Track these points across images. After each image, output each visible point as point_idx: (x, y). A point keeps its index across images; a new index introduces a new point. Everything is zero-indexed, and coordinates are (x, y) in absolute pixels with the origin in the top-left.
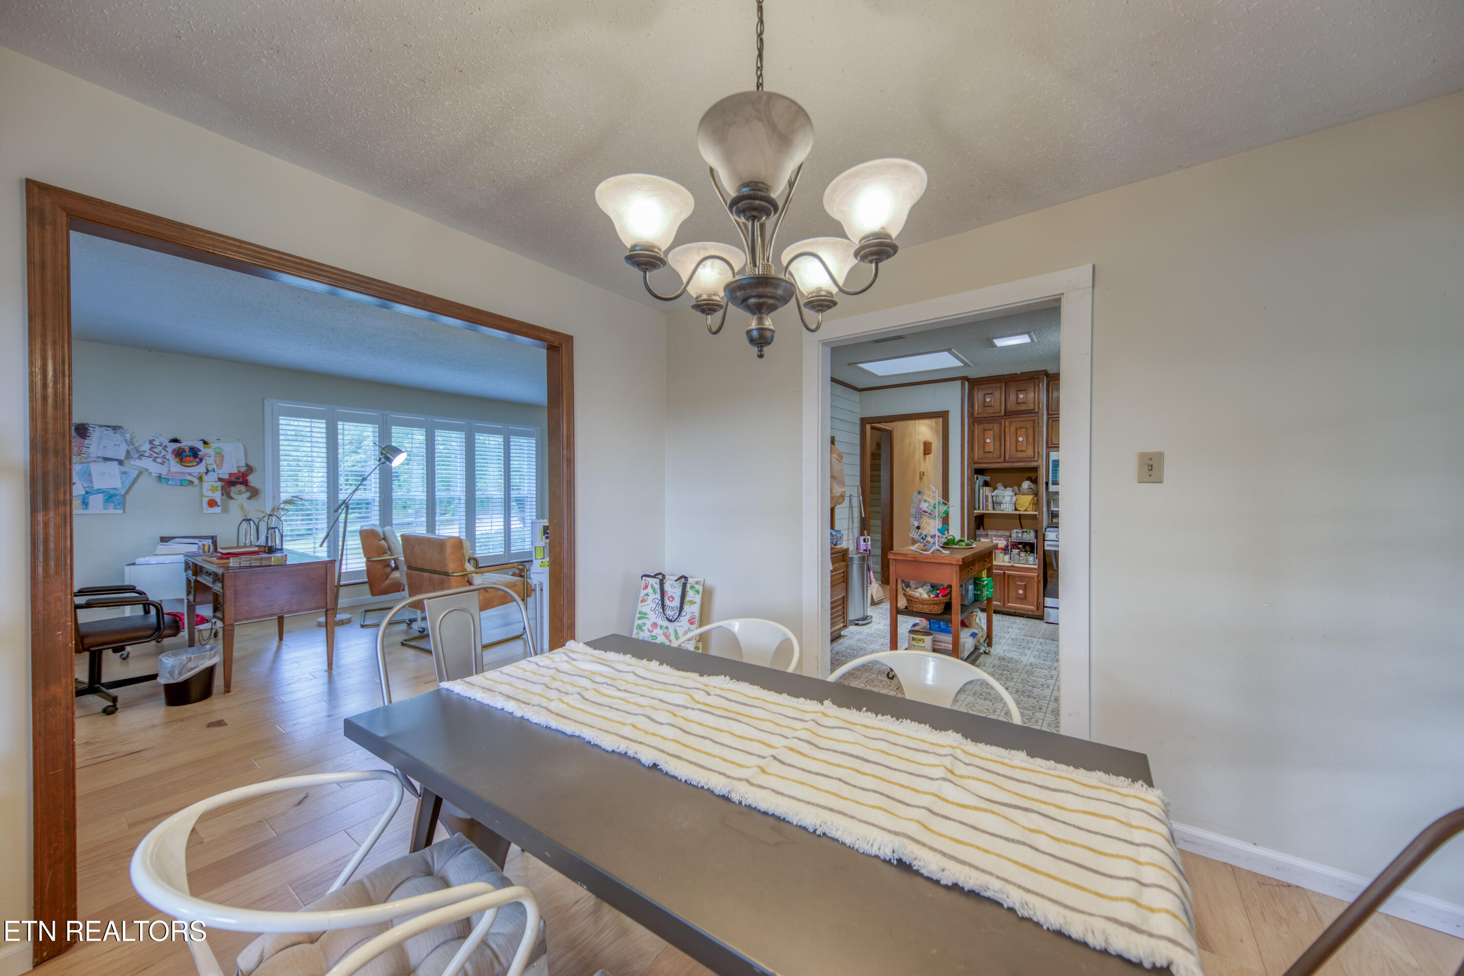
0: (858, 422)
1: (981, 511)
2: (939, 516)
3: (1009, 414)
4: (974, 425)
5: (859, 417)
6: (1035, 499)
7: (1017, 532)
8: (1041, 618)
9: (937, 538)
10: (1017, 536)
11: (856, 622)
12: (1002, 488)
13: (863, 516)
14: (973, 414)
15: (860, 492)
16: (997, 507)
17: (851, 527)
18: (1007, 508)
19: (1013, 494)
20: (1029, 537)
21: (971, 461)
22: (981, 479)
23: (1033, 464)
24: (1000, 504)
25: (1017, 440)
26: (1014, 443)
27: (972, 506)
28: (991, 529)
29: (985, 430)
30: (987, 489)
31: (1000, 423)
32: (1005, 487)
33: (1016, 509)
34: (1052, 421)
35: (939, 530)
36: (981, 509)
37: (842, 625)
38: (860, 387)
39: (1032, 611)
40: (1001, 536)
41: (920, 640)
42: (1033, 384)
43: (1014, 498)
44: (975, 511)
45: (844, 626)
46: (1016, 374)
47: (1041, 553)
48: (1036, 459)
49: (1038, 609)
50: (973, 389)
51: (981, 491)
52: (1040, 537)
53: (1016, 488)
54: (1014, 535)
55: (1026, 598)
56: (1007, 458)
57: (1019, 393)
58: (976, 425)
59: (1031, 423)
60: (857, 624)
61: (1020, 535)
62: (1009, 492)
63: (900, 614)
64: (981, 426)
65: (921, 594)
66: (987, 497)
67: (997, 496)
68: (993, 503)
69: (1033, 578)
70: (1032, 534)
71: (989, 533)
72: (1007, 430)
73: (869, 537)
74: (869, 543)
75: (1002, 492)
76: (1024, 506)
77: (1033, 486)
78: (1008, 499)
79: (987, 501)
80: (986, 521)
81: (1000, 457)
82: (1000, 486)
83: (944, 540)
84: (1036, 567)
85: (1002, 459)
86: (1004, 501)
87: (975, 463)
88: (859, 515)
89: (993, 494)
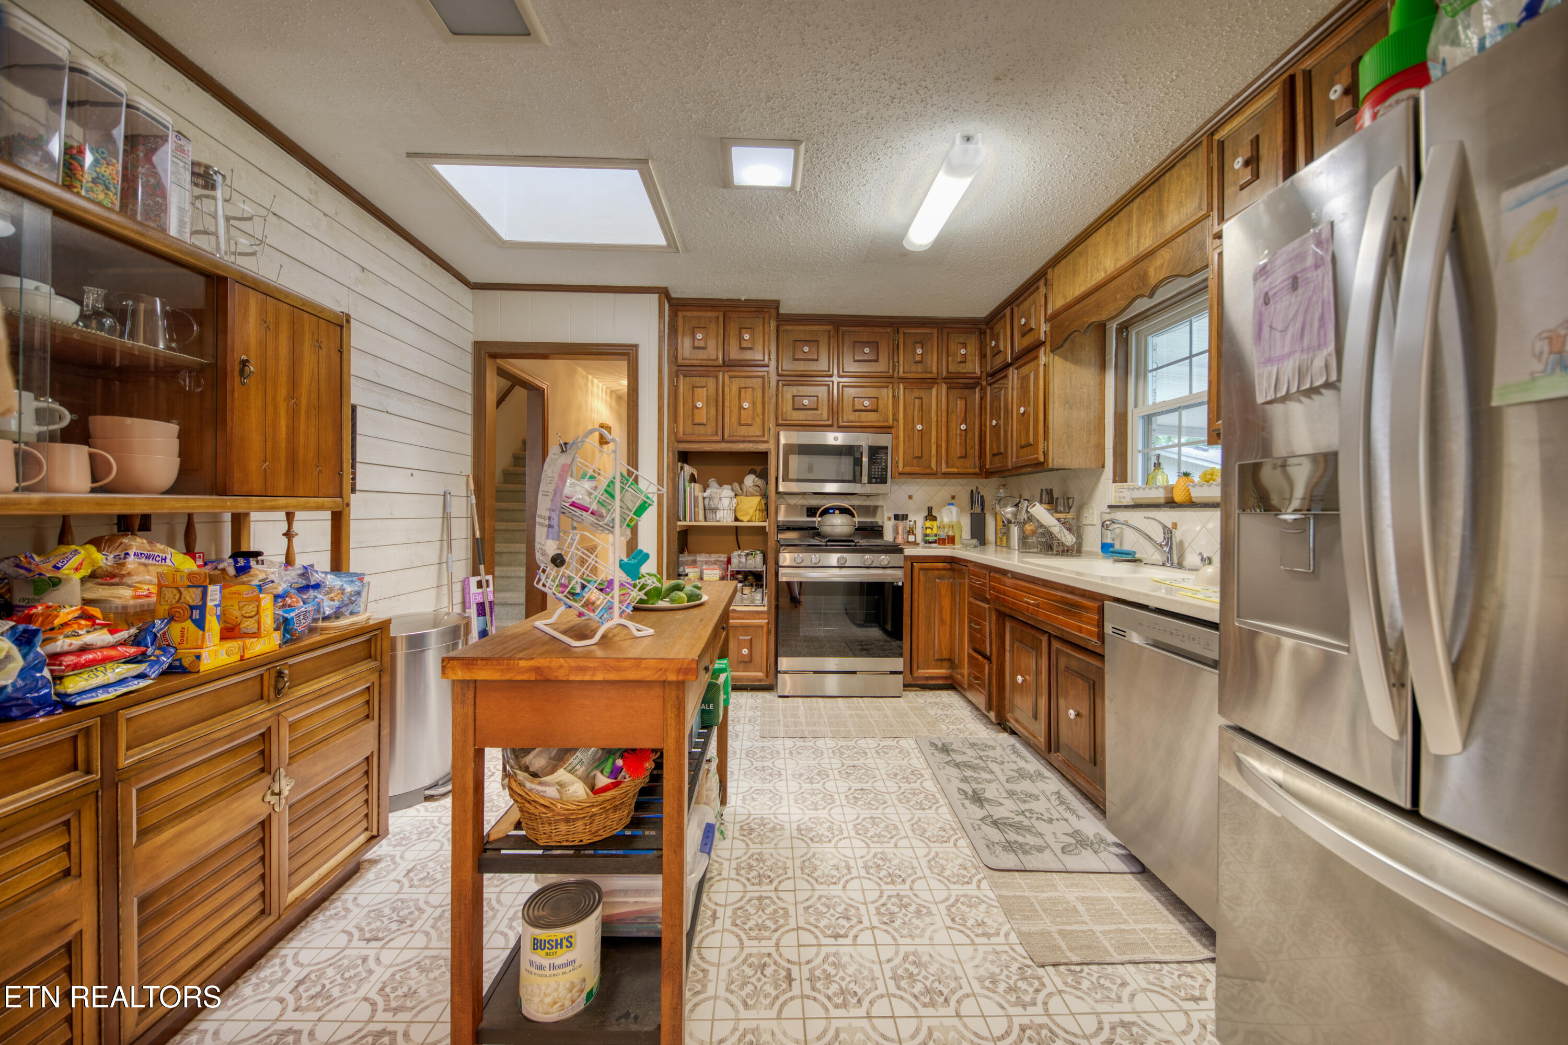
0: (469, 348)
1: (688, 523)
2: (623, 519)
3: (728, 365)
4: (677, 377)
5: (471, 338)
6: (763, 502)
7: (739, 556)
8: (769, 688)
9: (616, 592)
10: (740, 562)
11: (428, 793)
12: (715, 485)
13: (478, 536)
14: (676, 358)
15: (472, 486)
16: (710, 515)
17: (444, 560)
18: (725, 518)
19: (733, 494)
20: (755, 563)
21: (673, 438)
22: (688, 470)
23: (761, 447)
24: (714, 510)
25: (741, 407)
26: (736, 410)
27: (674, 516)
28: (700, 552)
29: (694, 387)
30: (697, 487)
31: (717, 377)
32: (721, 485)
33: (736, 519)
34: (783, 385)
35: (622, 566)
36: (688, 519)
37: (362, 838)
38: (473, 279)
39: (760, 680)
40: (715, 562)
41: (559, 944)
42: (761, 320)
43: (734, 501)
44: (679, 523)
45: (373, 837)
46: (739, 300)
47: (772, 585)
48: (765, 439)
49: (767, 676)
50: (676, 316)
51: (688, 489)
52: (771, 562)
53: (736, 485)
54: (735, 561)
55: (751, 661)
56: (726, 437)
57: (743, 331)
58: (682, 377)
59: (760, 380)
60: (428, 798)
61: (743, 560)
62: (727, 492)
63: (490, 871)
64: (688, 379)
65: (561, 785)
66: (696, 498)
67: (710, 498)
68: (705, 509)
69: (761, 627)
70: (759, 557)
71: (698, 559)
72: (726, 389)
73: (490, 578)
74: (491, 589)
75: (718, 491)
76: (747, 514)
77: (760, 482)
78: (726, 502)
79: (696, 506)
80: (691, 539)
81: (717, 434)
82: (713, 483)
83: (636, 595)
84: (765, 609)
85: (719, 438)
86: (720, 506)
87: (679, 442)
88: (470, 535)
89: (705, 495)
